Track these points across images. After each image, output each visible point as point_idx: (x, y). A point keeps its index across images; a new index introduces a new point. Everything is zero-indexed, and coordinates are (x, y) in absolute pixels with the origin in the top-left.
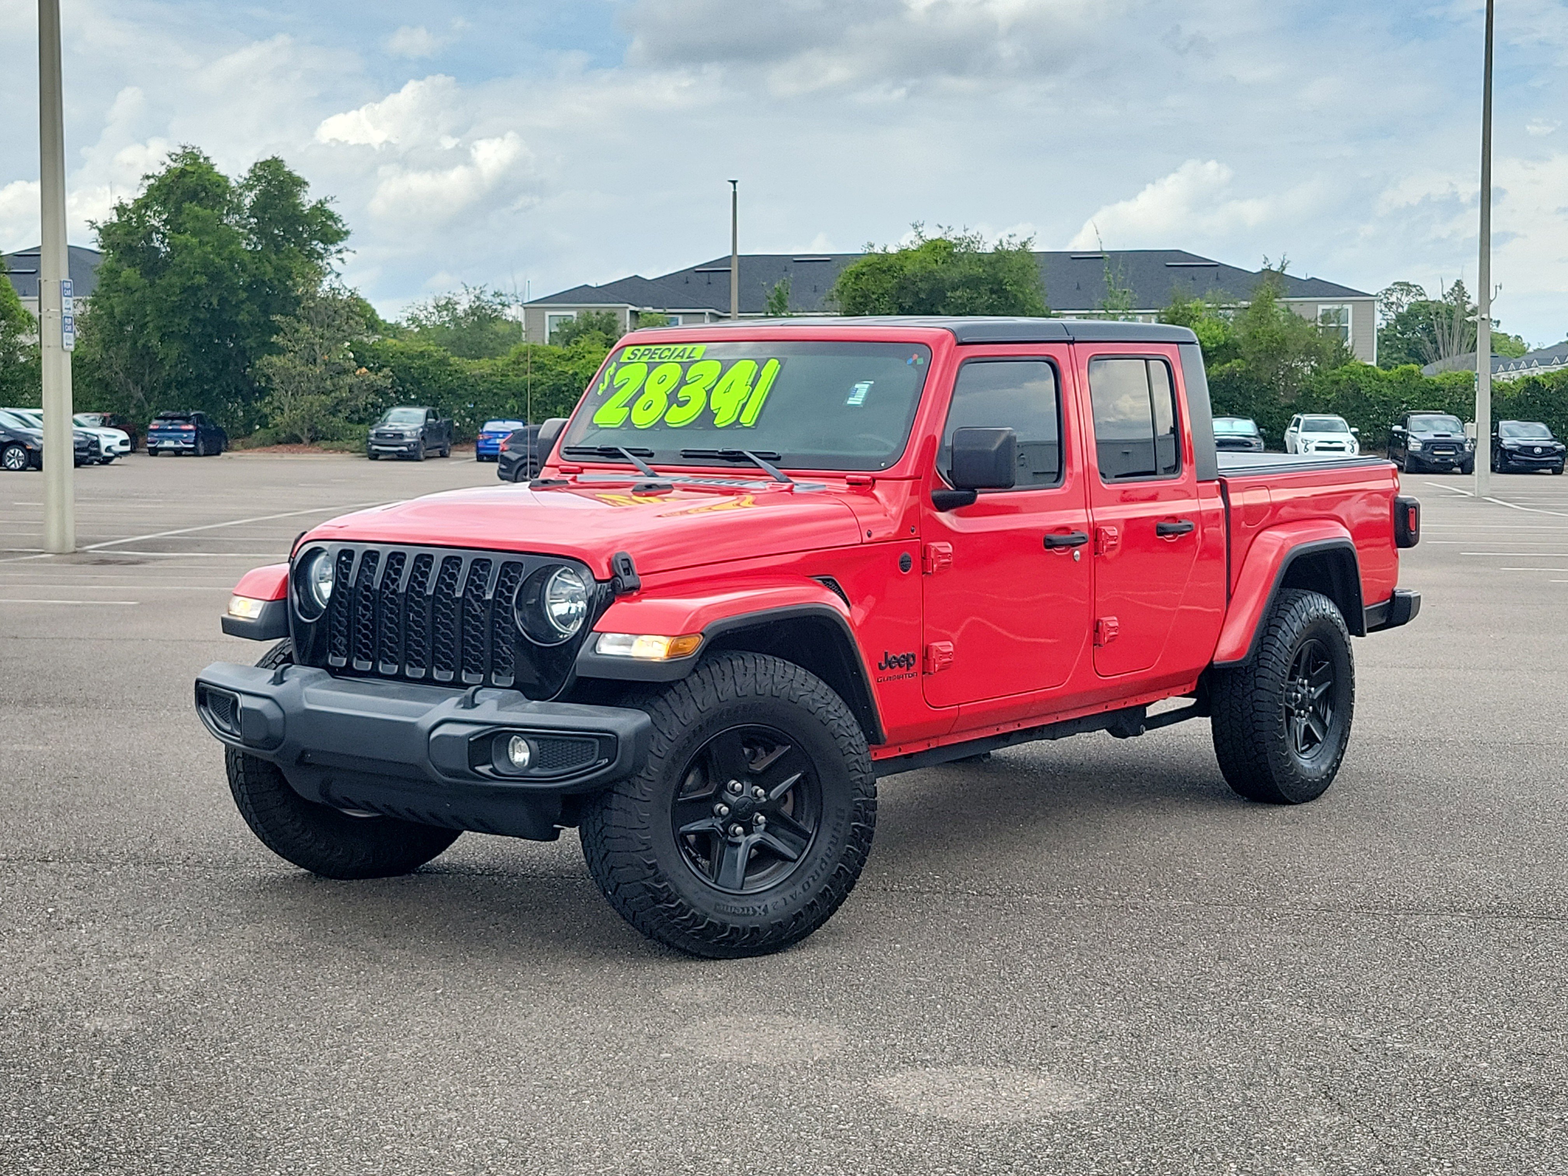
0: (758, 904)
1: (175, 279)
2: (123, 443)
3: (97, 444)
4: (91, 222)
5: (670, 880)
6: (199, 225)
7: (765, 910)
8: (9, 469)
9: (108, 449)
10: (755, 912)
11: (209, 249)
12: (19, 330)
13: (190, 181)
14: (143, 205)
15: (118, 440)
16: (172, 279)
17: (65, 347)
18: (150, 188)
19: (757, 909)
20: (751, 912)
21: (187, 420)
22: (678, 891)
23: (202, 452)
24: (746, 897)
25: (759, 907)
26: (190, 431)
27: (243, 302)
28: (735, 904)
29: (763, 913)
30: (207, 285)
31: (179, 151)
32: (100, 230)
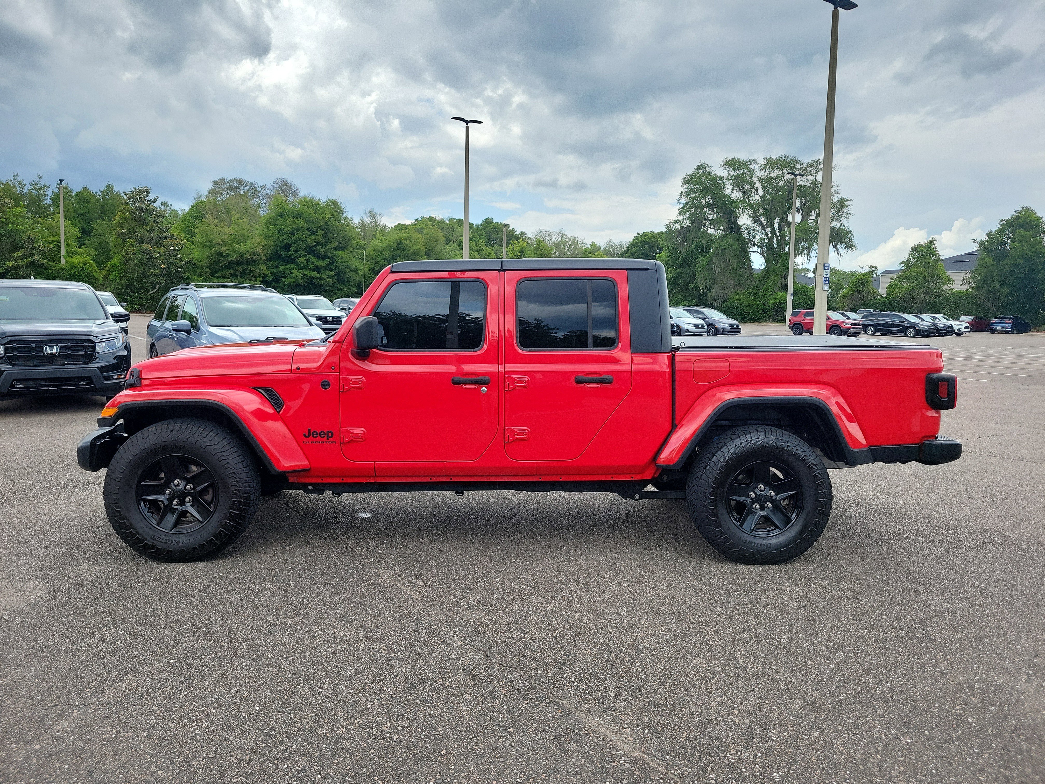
0: (175, 539)
1: (1009, 261)
2: (966, 328)
3: (952, 327)
4: (974, 240)
5: (127, 520)
6: (1022, 239)
7: (178, 543)
8: (908, 337)
9: (959, 330)
10: (172, 542)
11: (1025, 248)
12: (944, 284)
13: (1021, 221)
14: (999, 232)
15: (963, 326)
16: (1008, 261)
17: (824, 289)
18: (1002, 225)
19: (174, 541)
20: (170, 542)
21: (1009, 319)
22: (131, 524)
23: (1015, 332)
24: (171, 535)
25: (175, 541)
26: (1010, 323)
27: (1041, 270)
28: (164, 537)
29: (176, 544)
30: (1023, 263)
31: (1020, 209)
32: (979, 243)
